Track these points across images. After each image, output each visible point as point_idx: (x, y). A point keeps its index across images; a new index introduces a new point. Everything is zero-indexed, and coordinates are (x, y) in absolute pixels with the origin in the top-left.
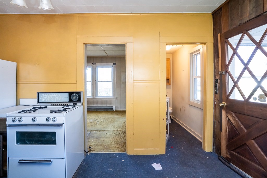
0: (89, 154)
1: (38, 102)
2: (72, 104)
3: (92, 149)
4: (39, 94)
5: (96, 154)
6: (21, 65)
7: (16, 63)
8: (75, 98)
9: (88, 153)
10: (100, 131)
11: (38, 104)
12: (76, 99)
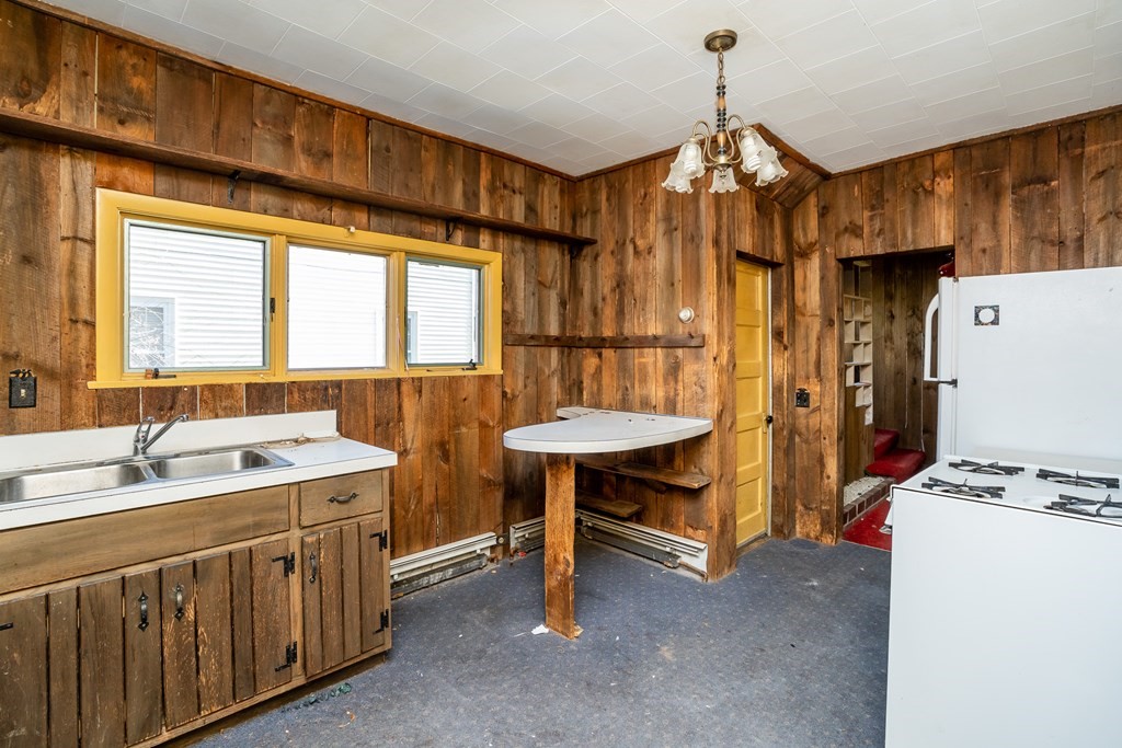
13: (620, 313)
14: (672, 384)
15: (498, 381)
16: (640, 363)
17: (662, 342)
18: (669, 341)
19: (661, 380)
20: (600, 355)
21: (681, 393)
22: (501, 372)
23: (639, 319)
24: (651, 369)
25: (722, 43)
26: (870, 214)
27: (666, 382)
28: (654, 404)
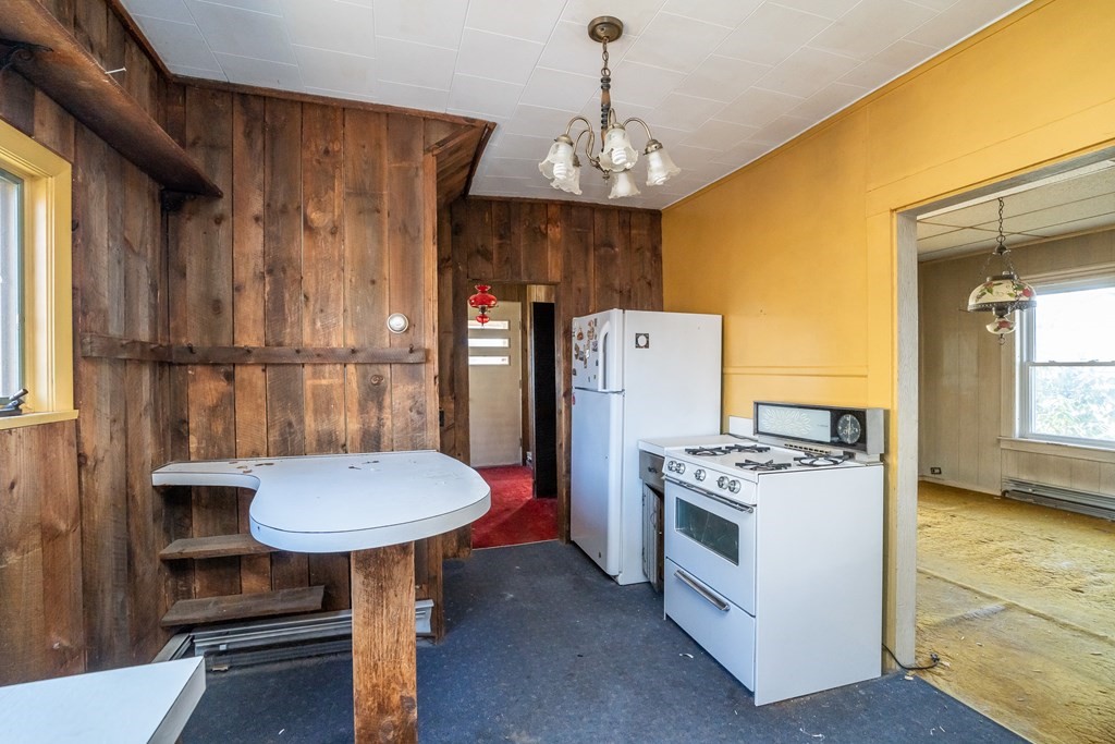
0: (907, 678)
1: (757, 432)
2: (839, 451)
3: (938, 670)
4: (760, 406)
5: (937, 696)
6: (733, 321)
7: (720, 317)
8: (849, 430)
9: (911, 673)
10: (1064, 626)
11: (757, 437)
12: (852, 437)
13: (275, 312)
14: (373, 412)
15: (69, 432)
16: (315, 387)
17: (361, 357)
18: (373, 356)
19: (355, 408)
20: (230, 377)
21: (388, 423)
22: (75, 414)
23: (314, 323)
24: (337, 394)
25: (607, 31)
26: (499, 242)
27: (363, 409)
28: (342, 441)
